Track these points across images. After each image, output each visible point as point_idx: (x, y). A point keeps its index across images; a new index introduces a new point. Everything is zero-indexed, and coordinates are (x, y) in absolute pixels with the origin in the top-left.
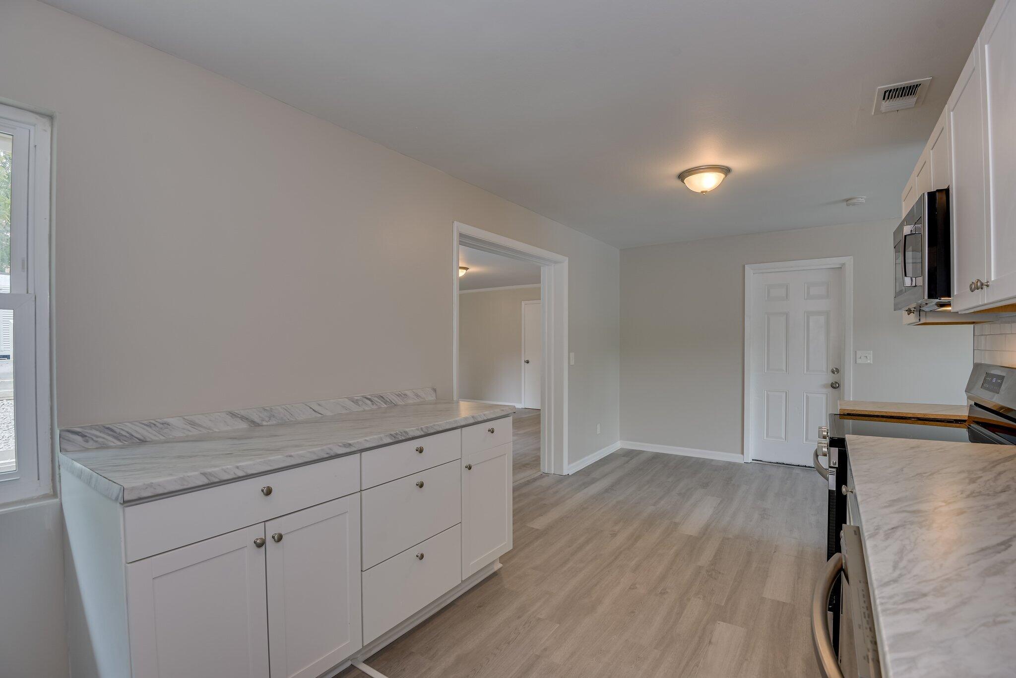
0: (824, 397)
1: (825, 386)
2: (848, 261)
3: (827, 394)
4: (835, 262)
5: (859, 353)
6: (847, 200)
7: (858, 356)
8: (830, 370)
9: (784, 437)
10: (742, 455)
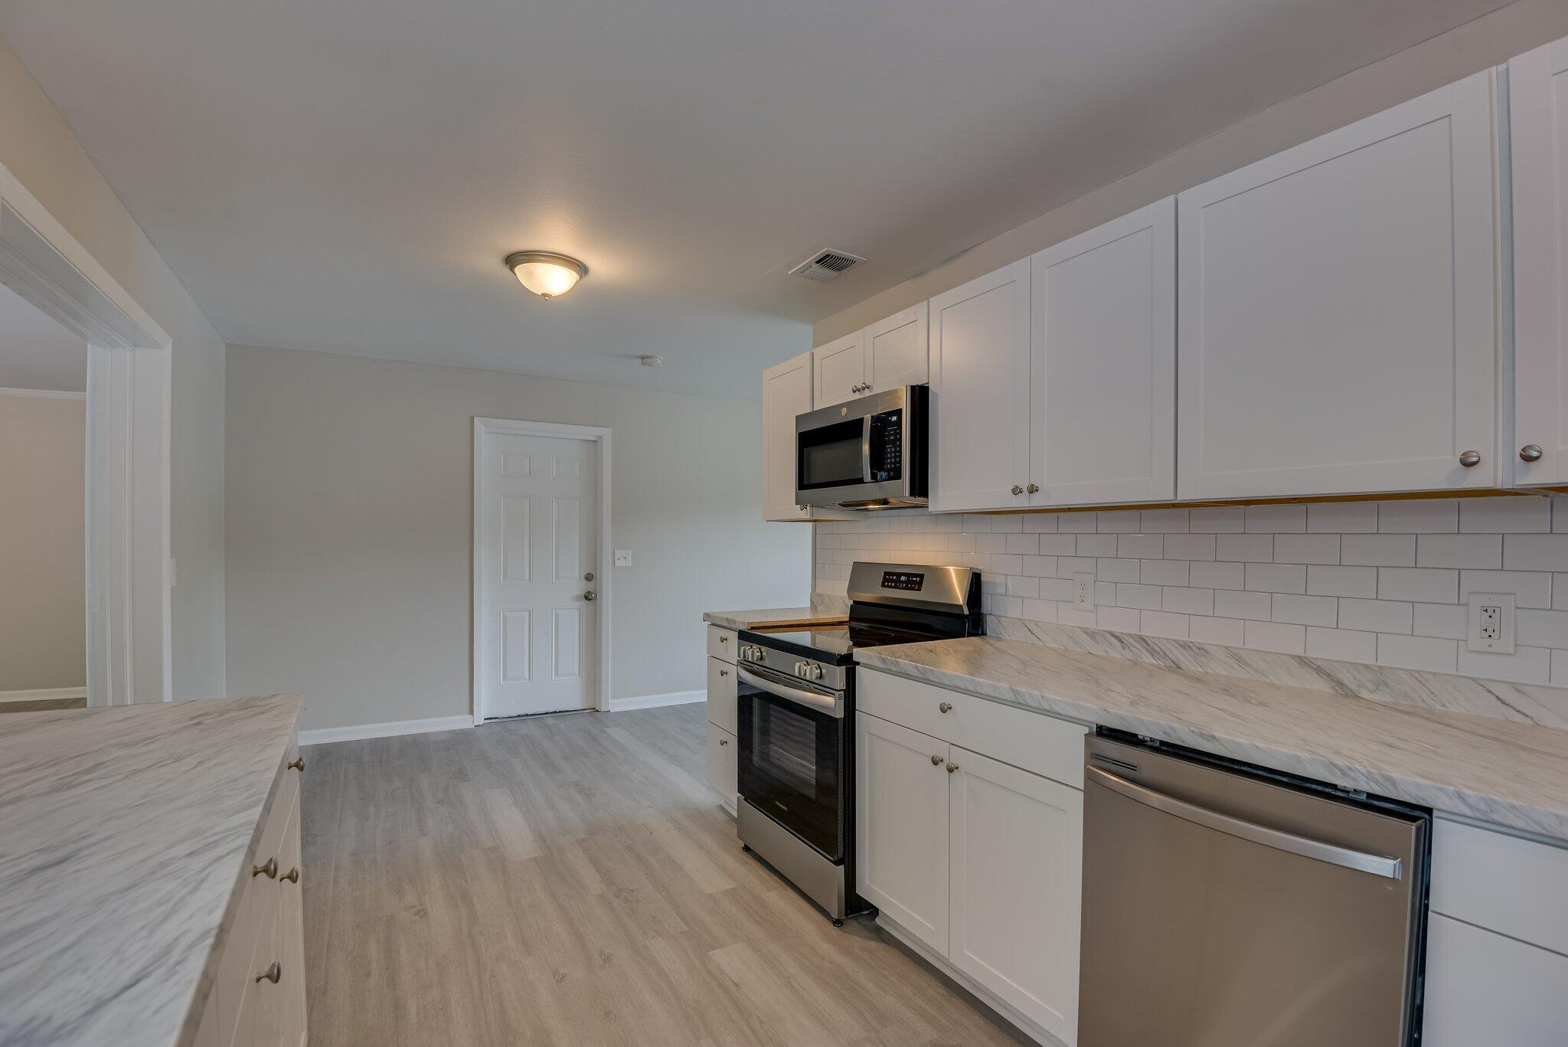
0: (577, 613)
1: (577, 598)
2: (605, 433)
3: (580, 609)
4: (591, 432)
5: (618, 554)
6: (643, 358)
7: (617, 557)
8: (583, 577)
9: (527, 677)
10: (470, 716)
